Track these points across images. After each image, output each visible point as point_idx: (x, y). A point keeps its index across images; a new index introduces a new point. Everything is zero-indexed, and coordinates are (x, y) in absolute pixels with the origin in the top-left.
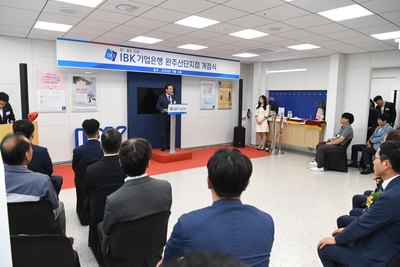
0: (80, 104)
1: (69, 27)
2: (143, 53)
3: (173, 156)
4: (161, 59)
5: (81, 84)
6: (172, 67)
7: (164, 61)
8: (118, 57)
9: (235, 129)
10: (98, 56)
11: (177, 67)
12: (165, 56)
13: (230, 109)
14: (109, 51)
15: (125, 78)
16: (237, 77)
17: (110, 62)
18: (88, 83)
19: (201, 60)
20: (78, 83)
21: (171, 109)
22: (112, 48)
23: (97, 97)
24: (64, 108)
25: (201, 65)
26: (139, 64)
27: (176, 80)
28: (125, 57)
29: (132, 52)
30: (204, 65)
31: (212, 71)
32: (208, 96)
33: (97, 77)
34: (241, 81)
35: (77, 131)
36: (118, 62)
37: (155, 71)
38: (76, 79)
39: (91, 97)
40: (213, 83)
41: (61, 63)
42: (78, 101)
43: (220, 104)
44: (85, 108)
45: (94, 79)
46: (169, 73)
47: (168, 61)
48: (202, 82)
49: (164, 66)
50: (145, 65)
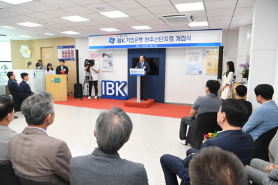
0: (105, 68)
2: (129, 36)
4: (142, 39)
5: (106, 57)
6: (150, 43)
7: (144, 39)
8: (115, 41)
10: (105, 42)
11: (153, 43)
12: (144, 36)
14: (111, 38)
17: (111, 44)
18: (109, 57)
20: (104, 57)
21: (132, 71)
22: (113, 37)
23: (114, 63)
25: (175, 38)
26: (127, 43)
28: (119, 41)
29: (123, 37)
30: (178, 38)
31: (187, 42)
35: (102, 81)
36: (115, 44)
37: (137, 47)
38: (104, 55)
39: (111, 64)
41: (91, 48)
42: (105, 66)
45: (112, 54)
46: (147, 47)
47: (146, 39)
48: (187, 52)
49: (144, 43)
50: (131, 44)
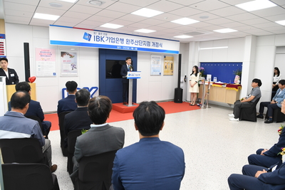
0: (65, 71)
1: (58, 17)
2: (110, 35)
3: (130, 108)
4: (123, 40)
5: (66, 57)
6: (131, 45)
7: (125, 41)
8: (92, 38)
9: (176, 90)
10: (78, 37)
11: (134, 46)
12: (125, 37)
13: (172, 75)
14: (86, 34)
15: (97, 53)
16: (177, 52)
18: (71, 56)
19: (151, 40)
20: (64, 56)
21: (130, 75)
22: (88, 32)
23: (78, 66)
24: (54, 74)
25: (151, 44)
26: (107, 43)
27: (133, 54)
28: (97, 38)
29: (102, 35)
30: (154, 44)
31: (160, 48)
32: (156, 66)
33: (78, 52)
34: (180, 55)
35: (63, 90)
36: (92, 41)
37: (118, 48)
38: (63, 54)
39: (74, 66)
40: (160, 57)
41: (53, 42)
42: (64, 69)
43: (165, 72)
44: (69, 74)
45: (75, 53)
46: (128, 49)
47: (128, 41)
48: (152, 56)
49: (125, 44)
50: (111, 44)
